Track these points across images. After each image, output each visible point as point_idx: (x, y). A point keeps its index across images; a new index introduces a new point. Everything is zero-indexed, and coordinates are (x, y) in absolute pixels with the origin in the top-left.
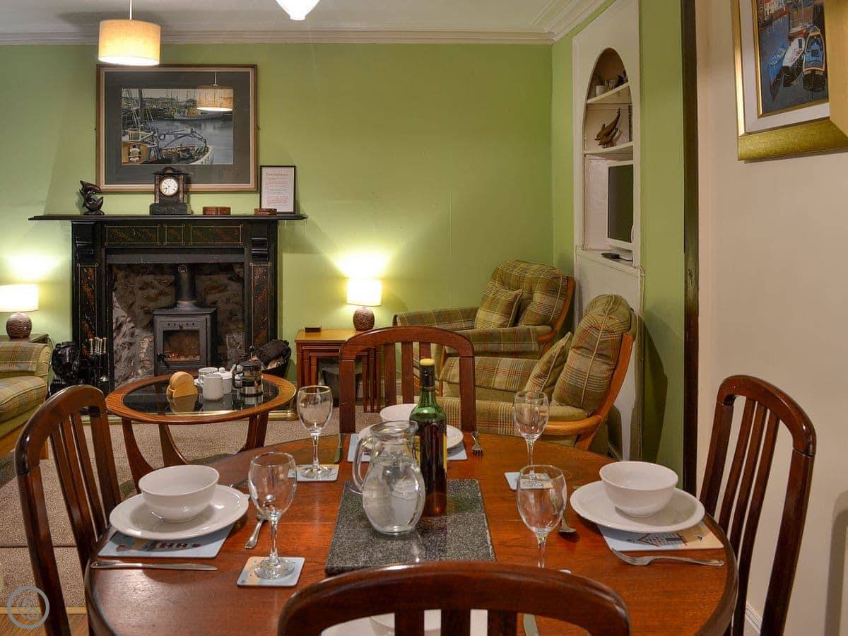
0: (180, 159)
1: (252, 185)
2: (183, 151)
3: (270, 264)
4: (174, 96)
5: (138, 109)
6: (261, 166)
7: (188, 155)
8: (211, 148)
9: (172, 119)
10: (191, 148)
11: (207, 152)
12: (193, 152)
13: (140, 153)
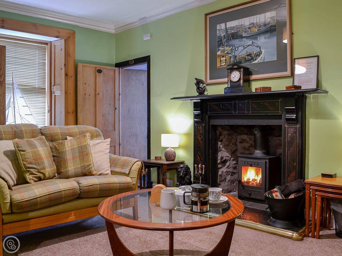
0: (246, 61)
1: (288, 73)
2: (248, 56)
3: (298, 126)
4: (243, 23)
5: (224, 35)
6: (295, 59)
7: (250, 58)
8: (263, 51)
9: (242, 37)
10: (252, 53)
11: (261, 54)
12: (253, 55)
13: (226, 60)
